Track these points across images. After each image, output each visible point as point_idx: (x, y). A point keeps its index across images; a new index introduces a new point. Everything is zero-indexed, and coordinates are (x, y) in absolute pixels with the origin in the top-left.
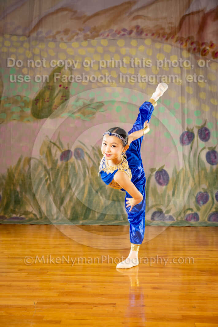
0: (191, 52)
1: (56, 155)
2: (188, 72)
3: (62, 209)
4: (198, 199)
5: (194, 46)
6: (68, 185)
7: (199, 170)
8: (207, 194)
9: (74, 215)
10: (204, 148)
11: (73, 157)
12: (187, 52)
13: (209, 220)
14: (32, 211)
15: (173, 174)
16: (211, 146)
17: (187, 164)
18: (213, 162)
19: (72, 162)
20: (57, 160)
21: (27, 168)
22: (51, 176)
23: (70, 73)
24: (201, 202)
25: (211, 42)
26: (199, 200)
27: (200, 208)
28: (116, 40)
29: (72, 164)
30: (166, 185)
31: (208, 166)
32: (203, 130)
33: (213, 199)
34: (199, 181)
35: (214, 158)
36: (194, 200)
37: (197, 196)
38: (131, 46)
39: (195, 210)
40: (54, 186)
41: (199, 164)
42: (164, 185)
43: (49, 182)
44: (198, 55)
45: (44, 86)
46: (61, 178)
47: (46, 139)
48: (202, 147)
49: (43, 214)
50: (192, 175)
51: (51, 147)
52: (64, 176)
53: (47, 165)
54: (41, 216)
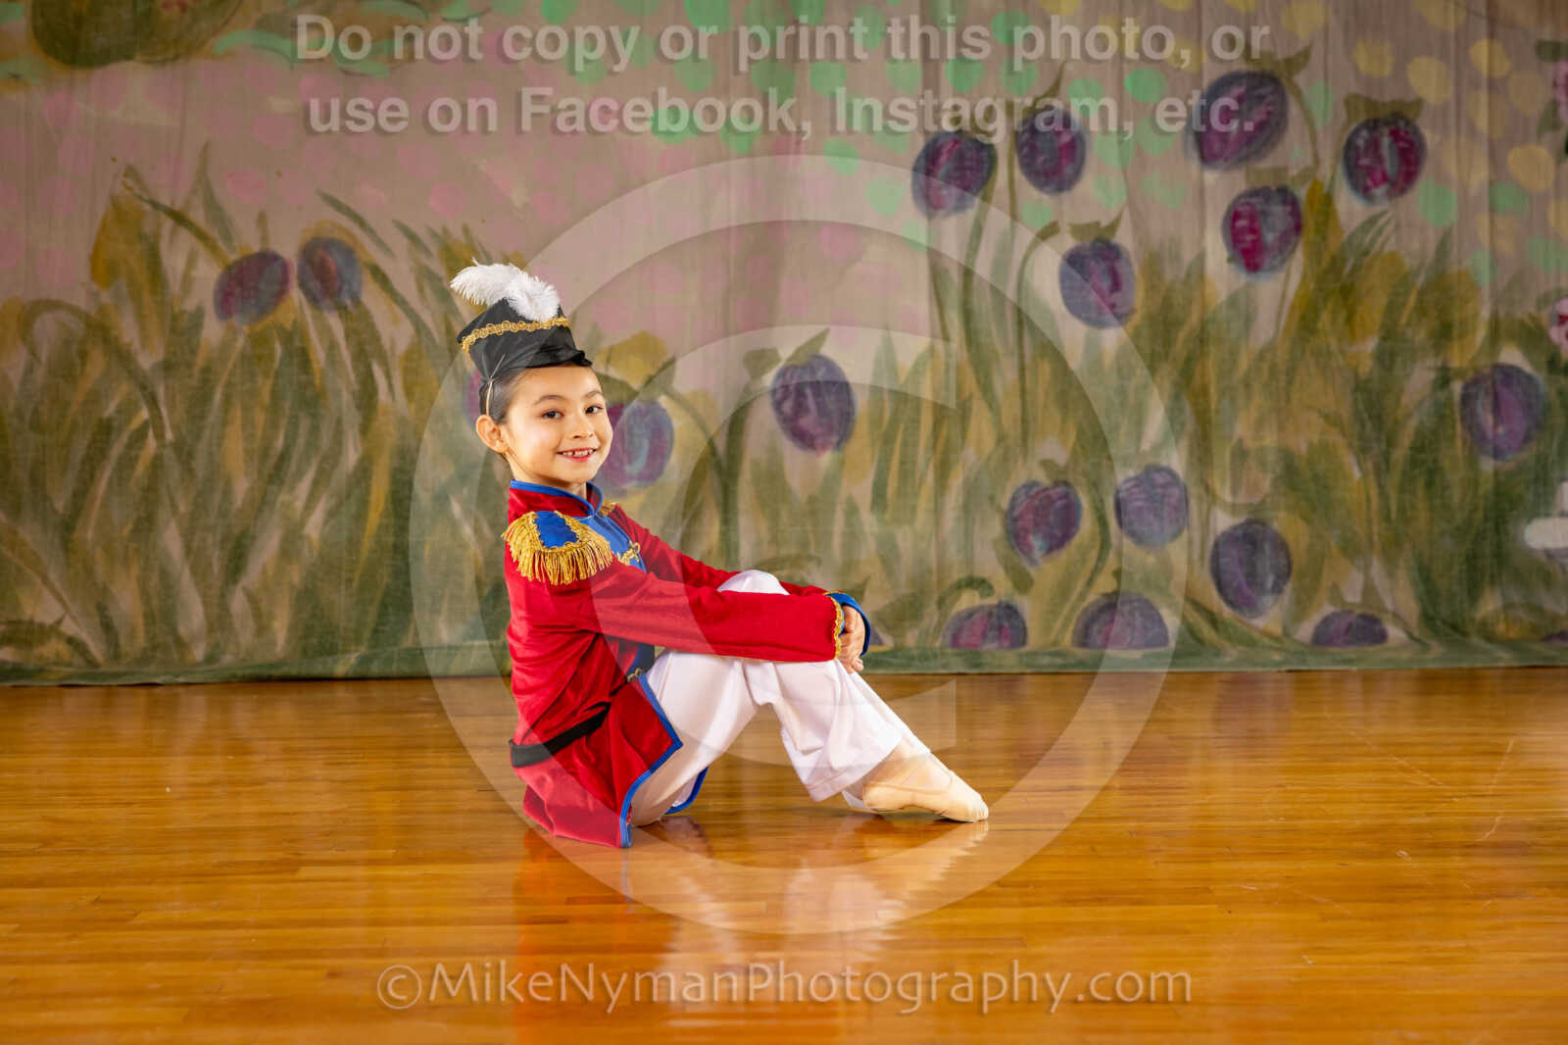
1: (187, 282)
3: (238, 603)
4: (1020, 523)
6: (272, 461)
7: (1022, 357)
8: (1066, 496)
9: (314, 641)
11: (296, 295)
13: (1084, 638)
14: (59, 622)
16: (1087, 218)
17: (954, 319)
19: (288, 326)
20: (198, 316)
21: (15, 364)
22: (164, 411)
24: (1037, 542)
26: (1026, 531)
27: (1032, 571)
29: (288, 338)
30: (838, 446)
31: (1073, 335)
33: (1102, 521)
34: (1024, 421)
35: (1106, 284)
36: (996, 528)
37: (1012, 507)
39: (1003, 588)
40: (189, 471)
42: (824, 447)
43: (151, 443)
46: (225, 423)
47: (130, 189)
48: (1039, 226)
49: (122, 641)
50: (986, 388)
51: (157, 236)
52: (246, 409)
53: (136, 345)
54: (117, 646)
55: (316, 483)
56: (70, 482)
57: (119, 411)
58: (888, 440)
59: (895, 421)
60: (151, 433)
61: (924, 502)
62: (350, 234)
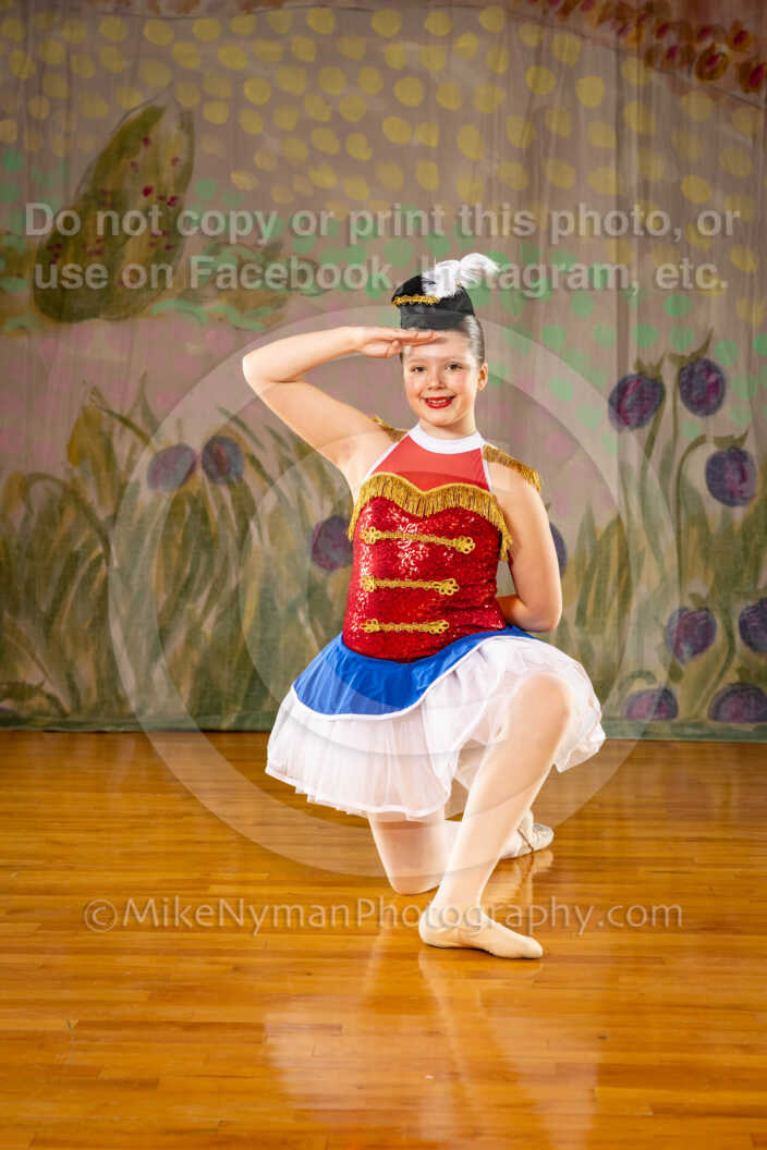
0: (658, 65)
1: (131, 466)
2: (644, 141)
3: (157, 674)
5: (671, 39)
6: (182, 583)
7: (679, 524)
8: (707, 617)
9: (207, 701)
10: (700, 441)
11: (200, 473)
12: (642, 62)
13: (715, 714)
14: (42, 684)
15: (581, 539)
16: (726, 433)
17: (635, 497)
18: (732, 493)
19: (195, 494)
20: (137, 484)
21: (17, 515)
22: (113, 548)
23: (185, 139)
24: (686, 648)
25: (736, 25)
26: (680, 640)
27: (683, 668)
28: (371, 11)
29: (194, 502)
31: (714, 508)
32: (697, 370)
33: (730, 635)
34: (679, 566)
35: (737, 477)
36: (659, 638)
37: (669, 626)
38: (426, 38)
39: (662, 677)
40: (128, 587)
41: (678, 501)
43: (104, 566)
44: (685, 77)
45: (82, 191)
46: (151, 557)
47: (93, 401)
48: (692, 439)
49: (82, 697)
50: (655, 546)
51: (111, 433)
52: (165, 546)
53: (96, 505)
54: (78, 701)
55: (210, 598)
56: (51, 592)
57: (84, 546)
58: (588, 578)
59: (593, 565)
60: (104, 561)
61: (611, 621)
62: (237, 435)
